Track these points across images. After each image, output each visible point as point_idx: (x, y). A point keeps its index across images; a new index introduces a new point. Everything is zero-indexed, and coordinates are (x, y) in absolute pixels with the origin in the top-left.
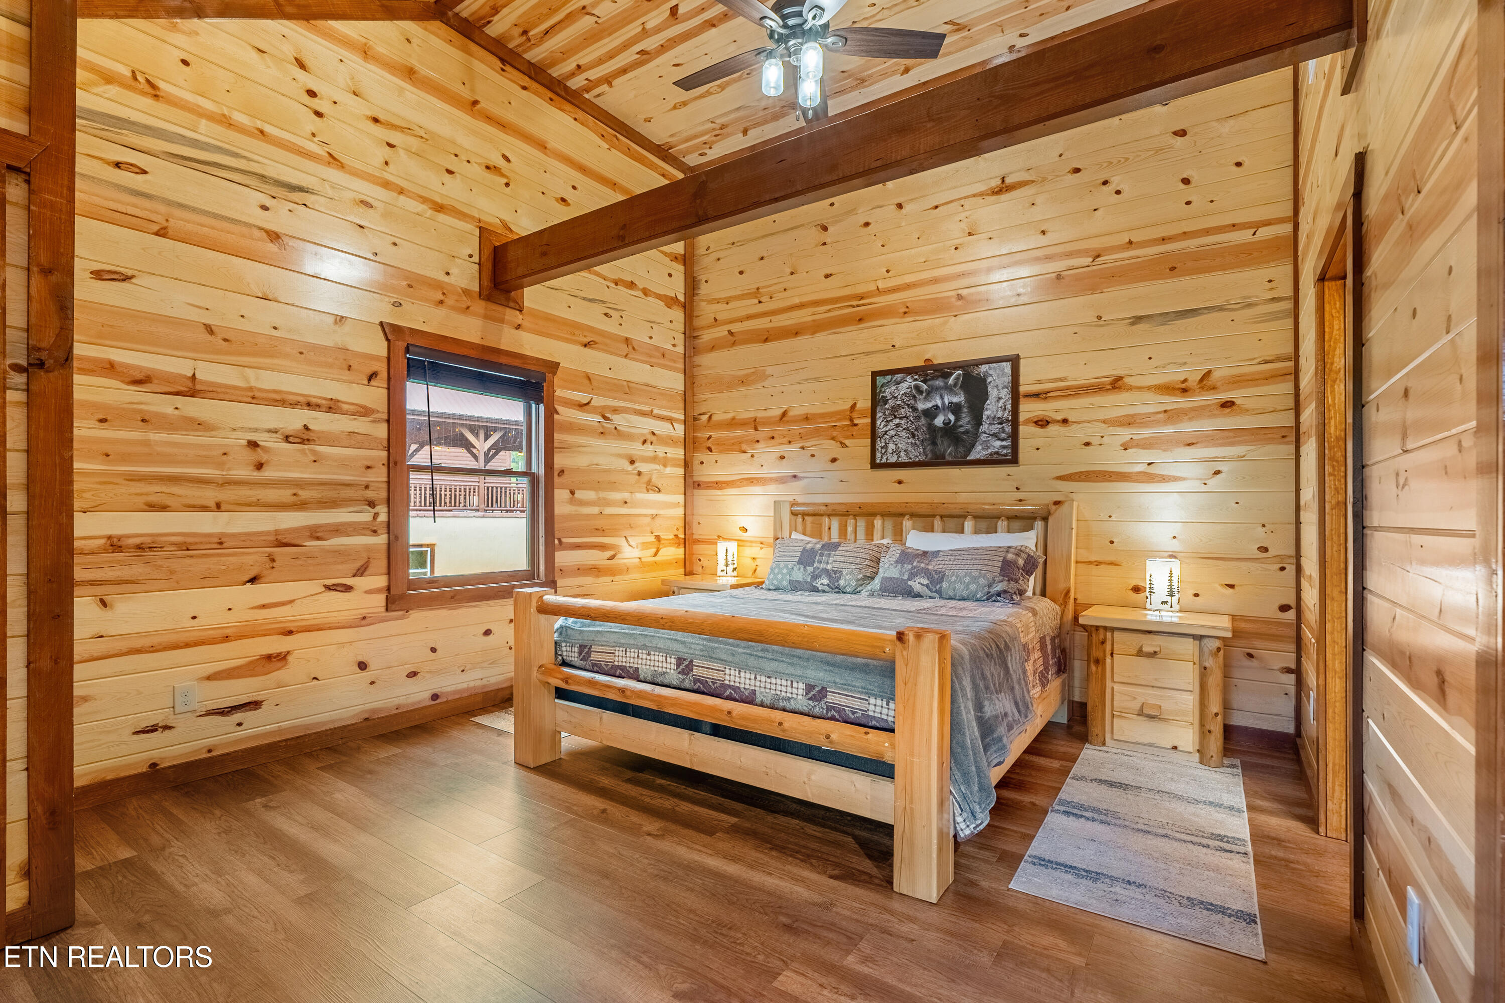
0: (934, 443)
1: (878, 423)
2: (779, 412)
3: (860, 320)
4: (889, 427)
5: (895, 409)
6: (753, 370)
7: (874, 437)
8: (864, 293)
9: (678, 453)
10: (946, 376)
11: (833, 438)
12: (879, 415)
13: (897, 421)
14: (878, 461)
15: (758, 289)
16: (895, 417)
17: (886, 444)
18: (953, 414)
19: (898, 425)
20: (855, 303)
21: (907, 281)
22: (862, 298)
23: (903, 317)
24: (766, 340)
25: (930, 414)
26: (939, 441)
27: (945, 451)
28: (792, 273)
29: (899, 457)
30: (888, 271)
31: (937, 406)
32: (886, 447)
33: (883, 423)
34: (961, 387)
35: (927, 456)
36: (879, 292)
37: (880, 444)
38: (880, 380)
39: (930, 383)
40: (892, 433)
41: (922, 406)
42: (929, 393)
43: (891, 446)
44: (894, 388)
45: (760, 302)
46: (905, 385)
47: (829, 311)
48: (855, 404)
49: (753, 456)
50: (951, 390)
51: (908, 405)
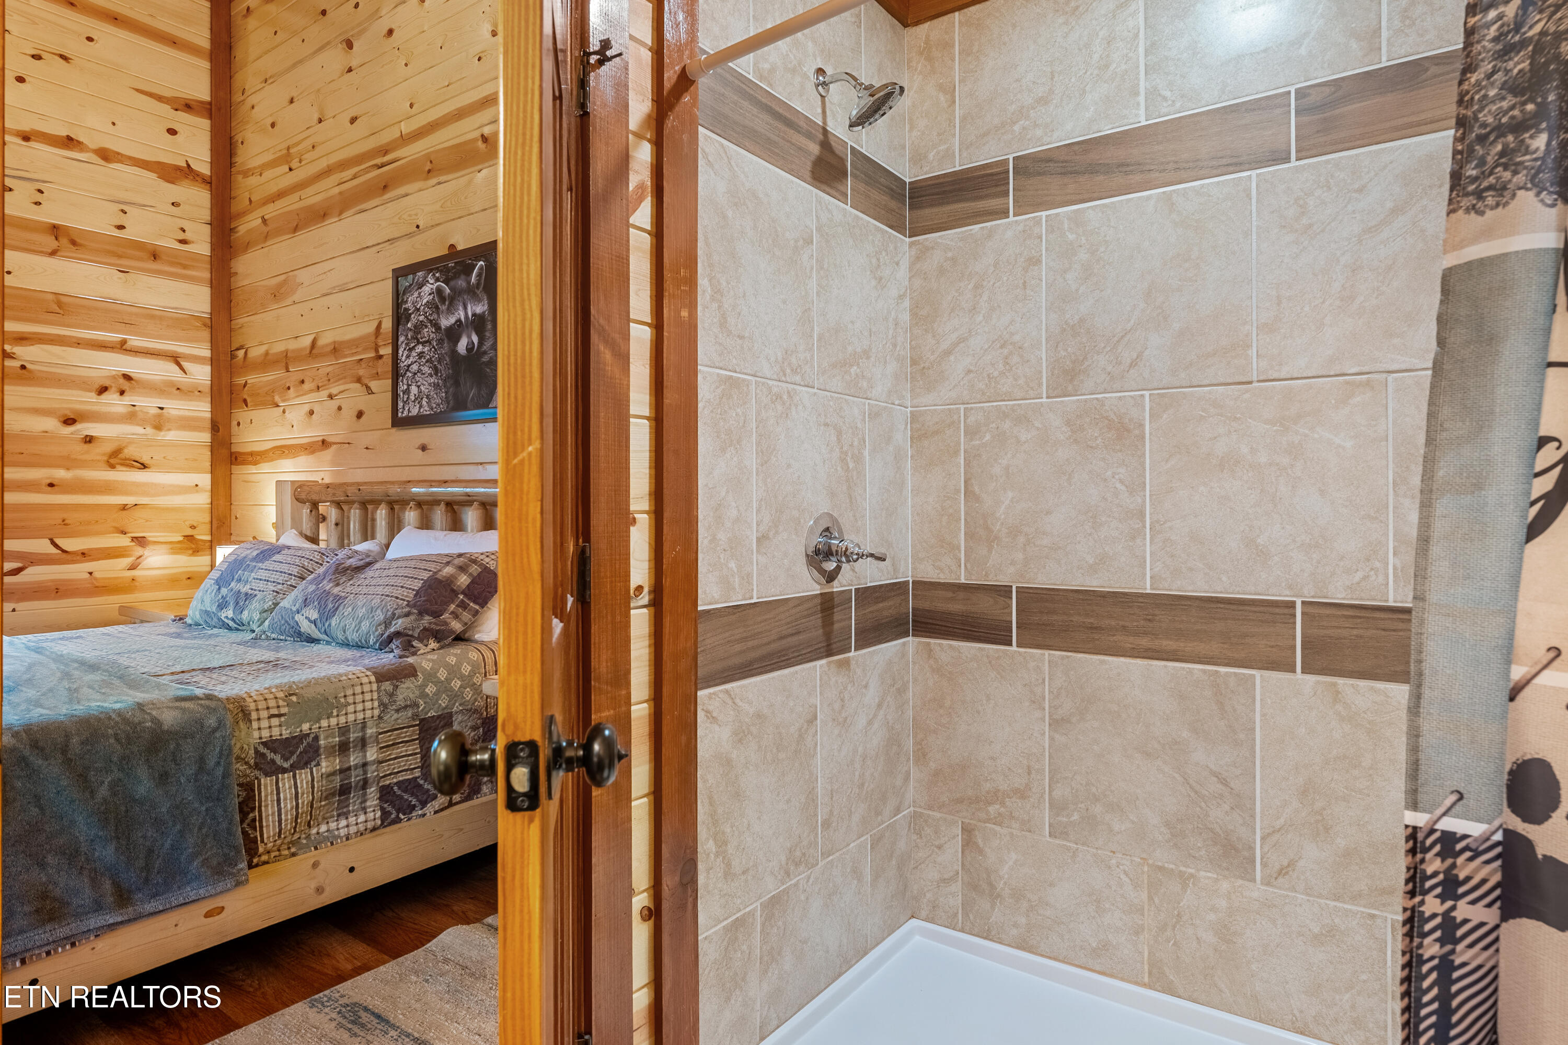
0: (457, 383)
1: (400, 352)
2: (307, 342)
3: (385, 187)
4: (411, 359)
5: (418, 328)
6: (283, 277)
7: (396, 375)
8: (388, 144)
9: (202, 409)
10: (468, 270)
11: (359, 380)
12: (402, 339)
13: (420, 348)
14: (400, 415)
15: (288, 148)
16: (419, 343)
17: (409, 385)
18: (477, 334)
19: (421, 355)
20: (379, 161)
21: (431, 119)
22: (386, 153)
23: (426, 179)
24: (296, 229)
25: (453, 334)
26: (462, 381)
27: (468, 395)
28: (320, 121)
29: (421, 407)
30: (411, 106)
31: (459, 320)
32: (407, 392)
33: (406, 353)
34: (484, 288)
35: (448, 403)
36: (406, 139)
37: (402, 387)
38: (404, 283)
39: (452, 283)
40: (415, 367)
41: (446, 322)
42: (452, 299)
43: (414, 390)
44: (416, 294)
45: (291, 169)
46: (427, 289)
47: (355, 177)
48: (380, 323)
49: (284, 412)
50: (475, 293)
51: (431, 321)
